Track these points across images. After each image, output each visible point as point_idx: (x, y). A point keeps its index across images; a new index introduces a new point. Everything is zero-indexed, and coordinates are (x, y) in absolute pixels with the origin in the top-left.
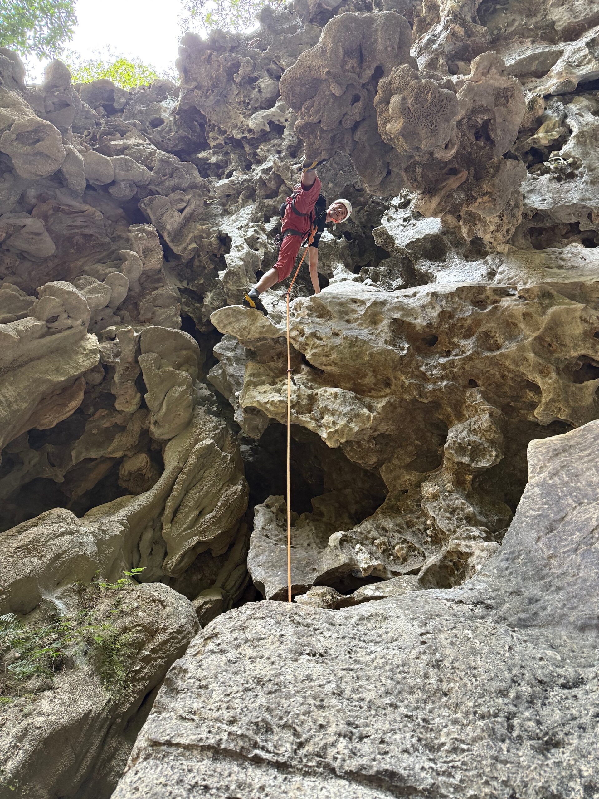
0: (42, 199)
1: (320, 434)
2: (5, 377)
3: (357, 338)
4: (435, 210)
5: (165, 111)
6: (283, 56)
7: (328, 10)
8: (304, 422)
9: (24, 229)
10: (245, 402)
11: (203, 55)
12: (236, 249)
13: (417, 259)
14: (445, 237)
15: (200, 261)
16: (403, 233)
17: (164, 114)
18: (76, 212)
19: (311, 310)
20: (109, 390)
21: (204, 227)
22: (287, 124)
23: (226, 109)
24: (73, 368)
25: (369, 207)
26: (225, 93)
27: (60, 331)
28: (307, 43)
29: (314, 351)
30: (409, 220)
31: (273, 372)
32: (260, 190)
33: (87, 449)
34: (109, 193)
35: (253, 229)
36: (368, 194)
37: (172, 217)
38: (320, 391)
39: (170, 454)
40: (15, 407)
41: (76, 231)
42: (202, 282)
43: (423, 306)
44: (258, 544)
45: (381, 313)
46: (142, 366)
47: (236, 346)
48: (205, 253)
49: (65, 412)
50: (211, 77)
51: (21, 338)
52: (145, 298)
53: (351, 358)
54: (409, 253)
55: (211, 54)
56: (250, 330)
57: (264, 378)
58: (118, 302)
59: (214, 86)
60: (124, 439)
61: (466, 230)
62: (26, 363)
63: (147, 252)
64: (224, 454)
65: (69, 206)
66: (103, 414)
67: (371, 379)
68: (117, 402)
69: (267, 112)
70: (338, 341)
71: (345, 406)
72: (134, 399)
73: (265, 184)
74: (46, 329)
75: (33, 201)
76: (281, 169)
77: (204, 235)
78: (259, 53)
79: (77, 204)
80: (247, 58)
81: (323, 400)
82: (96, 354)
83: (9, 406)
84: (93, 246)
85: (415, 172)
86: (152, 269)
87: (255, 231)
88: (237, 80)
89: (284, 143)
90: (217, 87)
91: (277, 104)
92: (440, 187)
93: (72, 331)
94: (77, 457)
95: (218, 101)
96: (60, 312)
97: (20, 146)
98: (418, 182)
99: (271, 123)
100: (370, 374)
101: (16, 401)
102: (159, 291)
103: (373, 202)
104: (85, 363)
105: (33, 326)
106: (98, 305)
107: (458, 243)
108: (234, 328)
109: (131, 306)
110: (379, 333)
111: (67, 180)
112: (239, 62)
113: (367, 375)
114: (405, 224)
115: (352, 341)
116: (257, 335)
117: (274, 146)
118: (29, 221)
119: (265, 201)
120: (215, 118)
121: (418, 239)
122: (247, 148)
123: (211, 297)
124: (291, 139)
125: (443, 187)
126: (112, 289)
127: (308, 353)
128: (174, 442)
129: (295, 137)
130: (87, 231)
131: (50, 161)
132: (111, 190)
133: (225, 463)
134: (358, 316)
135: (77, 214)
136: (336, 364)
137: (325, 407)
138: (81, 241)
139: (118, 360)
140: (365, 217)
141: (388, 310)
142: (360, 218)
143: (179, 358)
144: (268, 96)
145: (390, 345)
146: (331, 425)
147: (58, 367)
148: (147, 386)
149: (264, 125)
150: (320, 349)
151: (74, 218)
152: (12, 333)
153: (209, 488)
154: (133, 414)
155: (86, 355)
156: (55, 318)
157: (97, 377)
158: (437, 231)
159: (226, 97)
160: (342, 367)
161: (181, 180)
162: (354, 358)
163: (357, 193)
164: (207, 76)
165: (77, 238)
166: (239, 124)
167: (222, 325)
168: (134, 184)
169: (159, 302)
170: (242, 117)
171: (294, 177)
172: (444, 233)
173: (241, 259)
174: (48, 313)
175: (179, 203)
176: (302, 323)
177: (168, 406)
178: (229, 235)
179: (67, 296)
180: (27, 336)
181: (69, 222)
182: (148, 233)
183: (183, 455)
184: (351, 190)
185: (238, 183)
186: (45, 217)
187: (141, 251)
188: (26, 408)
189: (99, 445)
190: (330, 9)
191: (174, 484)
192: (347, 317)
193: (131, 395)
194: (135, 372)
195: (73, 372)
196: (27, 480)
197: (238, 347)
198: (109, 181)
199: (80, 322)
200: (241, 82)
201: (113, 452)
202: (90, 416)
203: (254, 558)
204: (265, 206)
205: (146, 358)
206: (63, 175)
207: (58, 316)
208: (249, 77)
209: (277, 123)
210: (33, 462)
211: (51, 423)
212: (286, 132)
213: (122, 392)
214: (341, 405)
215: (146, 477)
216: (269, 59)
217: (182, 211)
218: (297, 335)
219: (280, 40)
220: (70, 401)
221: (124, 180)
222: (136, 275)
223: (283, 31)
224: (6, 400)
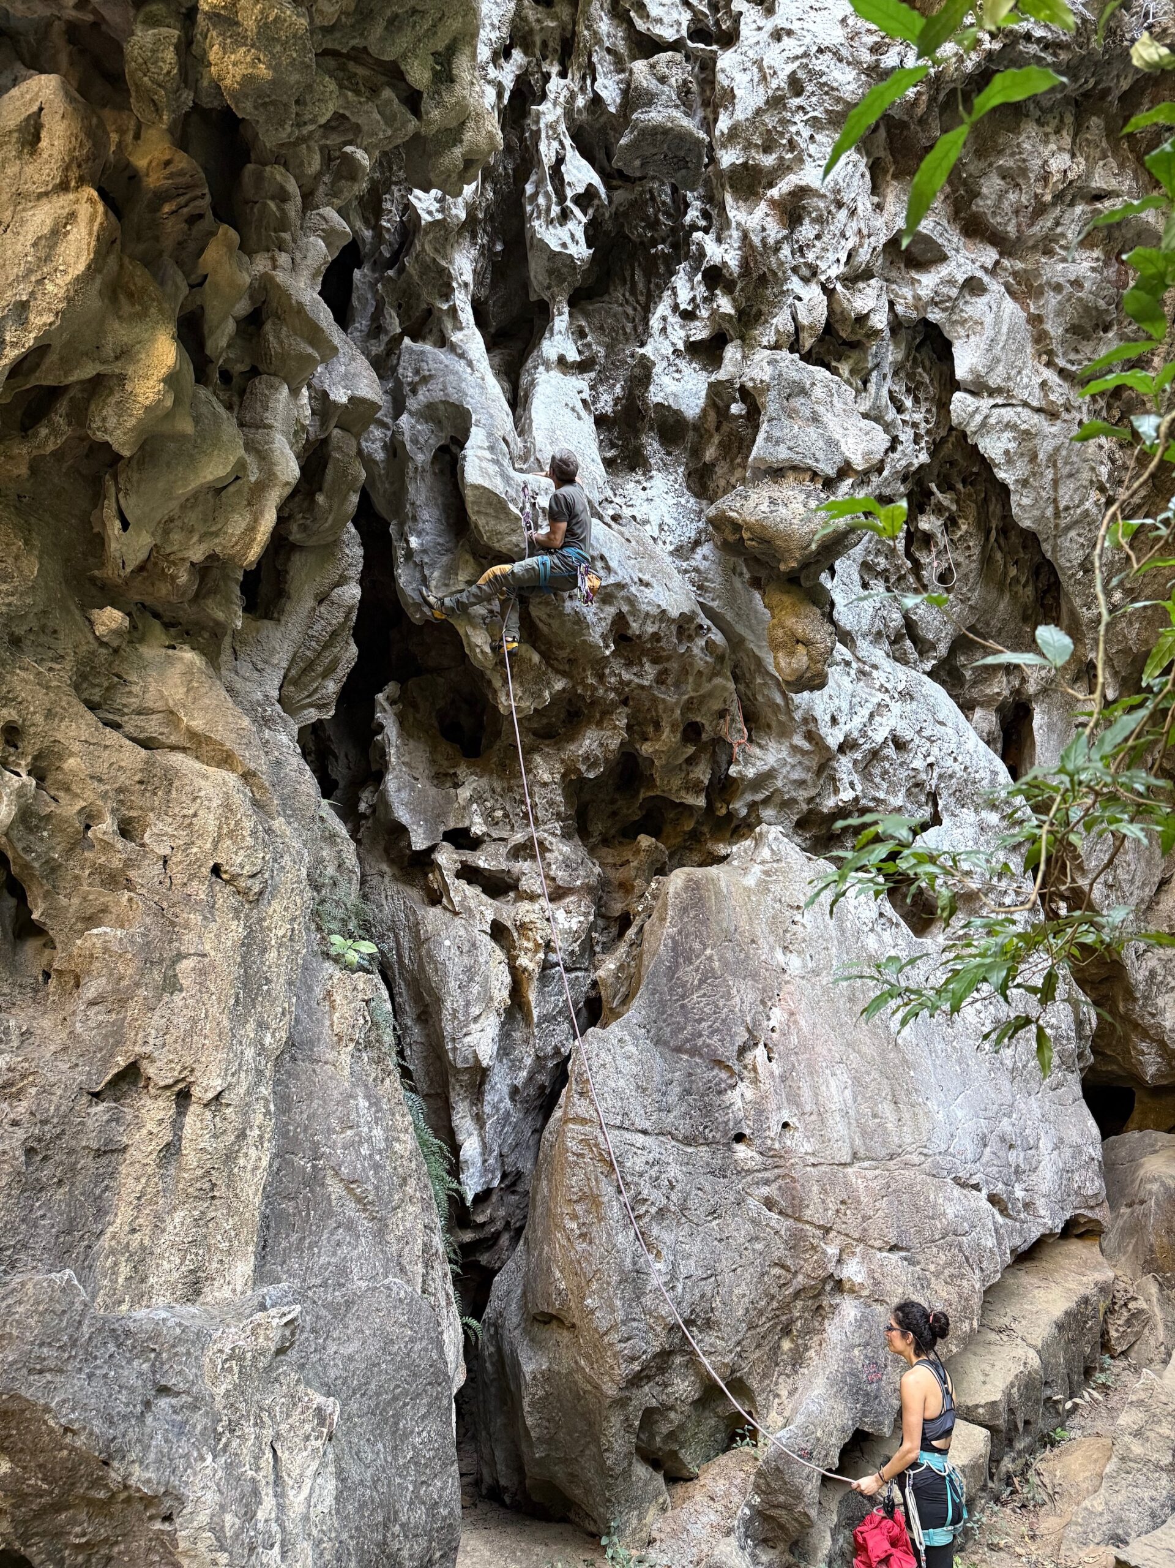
13: (651, 429)
14: (691, 433)
43: (647, 614)
107: (696, 452)
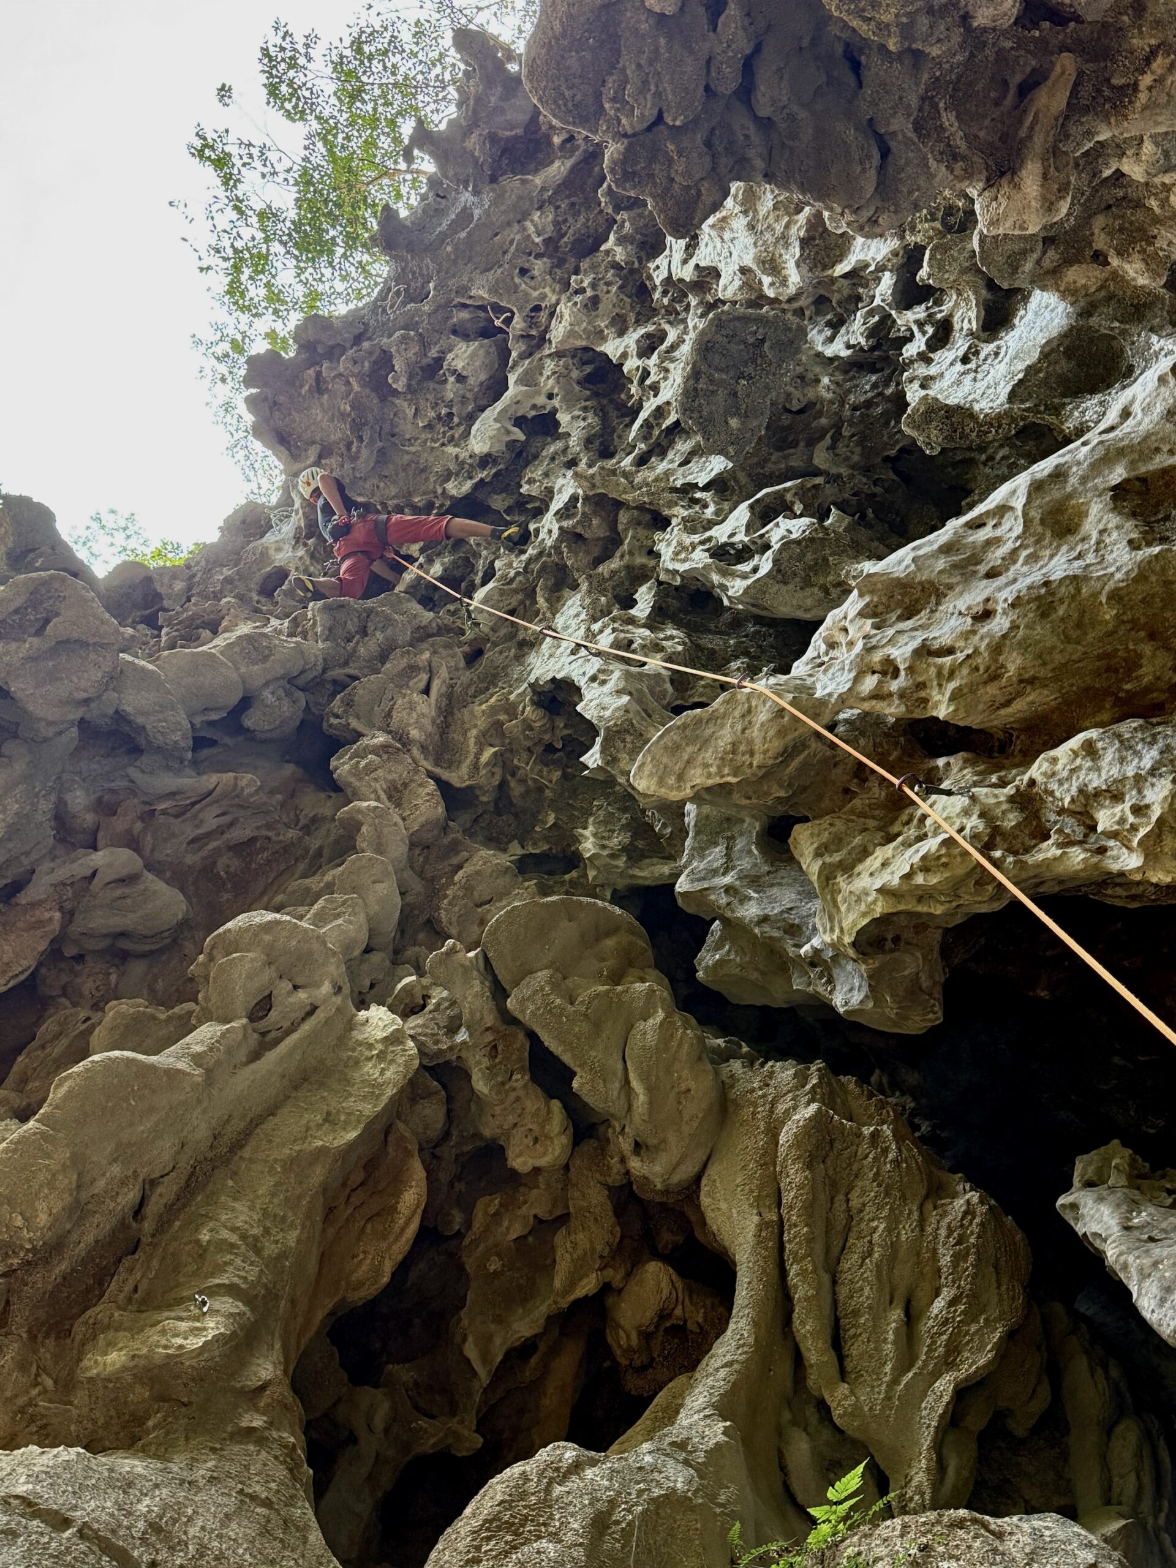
0: (106, 808)
1: (1115, 867)
2: (210, 1186)
3: (1047, 584)
4: (1044, 198)
5: (279, 550)
6: (471, 280)
7: (516, 138)
8: (1048, 863)
9: (96, 880)
10: (846, 924)
11: (302, 386)
12: (595, 685)
15: (523, 781)
16: (981, 385)
17: (280, 556)
18: (193, 804)
19: (875, 615)
20: (477, 1135)
21: (493, 700)
22: (556, 402)
23: (407, 457)
24: (365, 1098)
25: (851, 424)
26: (387, 427)
27: (289, 1032)
28: (509, 224)
29: (952, 685)
30: (977, 353)
31: (874, 817)
32: (576, 554)
33: (499, 1320)
34: (248, 730)
35: (609, 630)
36: (831, 402)
37: (412, 707)
38: (1037, 770)
39: (723, 1206)
40: (271, 1249)
41: (213, 845)
42: (551, 819)
44: (1147, 1261)
45: (1070, 496)
46: (526, 1018)
47: (728, 855)
48: (525, 755)
49: (397, 1229)
50: (343, 416)
51: (209, 1072)
52: (446, 896)
53: (1068, 639)
54: (1027, 410)
55: (319, 374)
56: (750, 742)
57: (857, 840)
58: (390, 926)
59: (357, 427)
60: (581, 1236)
61: (1139, 265)
62: (247, 1134)
63: (396, 794)
64: (867, 1131)
65: (173, 794)
66: (492, 1210)
67: (1158, 662)
68: (510, 1154)
69: (499, 406)
70: (999, 624)
71: (1138, 754)
72: (548, 1118)
73: (579, 537)
74: (256, 1036)
75: (89, 818)
76: (598, 480)
77: (502, 717)
78: (417, 310)
79: (188, 782)
80: (398, 334)
81: (1061, 783)
82: (402, 1043)
83: (258, 1251)
84: (269, 862)
85: (942, 128)
86: (427, 822)
87: (614, 630)
88: (400, 385)
89: (573, 441)
90: (364, 424)
91: (512, 378)
92: (1023, 133)
93: (320, 1015)
94: (485, 1358)
95: (382, 452)
96: (271, 982)
97: (14, 646)
98: (964, 158)
99: (520, 422)
100: (1147, 649)
101: (267, 1232)
102: (468, 869)
103: (855, 408)
104: (388, 1074)
105: (223, 1035)
106: (347, 948)
108: (706, 766)
109: (421, 936)
110: (1098, 543)
111: (144, 727)
112: (384, 352)
113: (1140, 656)
114: (972, 365)
115: (1039, 598)
116: (777, 745)
117: (553, 459)
118: (99, 858)
119: (600, 569)
120: (393, 490)
121: (1030, 370)
122: (498, 502)
123: (595, 835)
124: (582, 424)
125: (1031, 128)
126: (361, 897)
127: (936, 705)
128: (712, 1171)
129: (590, 415)
130: (239, 834)
131: (93, 656)
132: (248, 722)
133: (885, 1151)
134: (1009, 546)
135: (198, 807)
136: (1032, 681)
137: (1081, 791)
138: (235, 864)
139: (462, 1036)
140: (858, 450)
141: (1084, 480)
142: (847, 459)
143: (604, 960)
144: (483, 377)
145: (1149, 544)
146: (1131, 819)
147: (329, 1114)
148: (567, 1058)
149: (508, 432)
150: (965, 671)
151: (195, 816)
152: (182, 1065)
153: (889, 1230)
154: (566, 1168)
155: (381, 1056)
156: (263, 1006)
157: (433, 1113)
158: (1065, 322)
159: (393, 435)
160: (1056, 679)
161: (389, 632)
162: (1074, 634)
163: (803, 416)
164: (331, 420)
165: (222, 862)
166: (453, 467)
167: (671, 780)
168: (292, 682)
169: (482, 890)
170: (451, 450)
171: (637, 480)
172: (1085, 313)
173: (619, 692)
174: (243, 997)
175: (410, 678)
176: (874, 647)
177: (645, 1078)
178: (559, 676)
179: (267, 938)
180: (219, 1063)
181: (191, 832)
182: (376, 750)
183: (761, 1187)
184: (786, 420)
185: (518, 574)
186: (133, 843)
187: (383, 796)
188: (299, 1241)
189: (525, 1295)
190: (519, 131)
191: (783, 1273)
192: (983, 569)
193: (536, 1114)
194: (517, 1046)
195: (369, 1109)
196: (387, 1480)
197: (735, 855)
198: (235, 699)
199: (326, 988)
200: (409, 386)
201: (572, 1283)
202: (459, 1235)
203: (1163, 1301)
204: (604, 580)
205: (527, 992)
206: (129, 723)
207: (270, 996)
208: (422, 368)
209: (533, 413)
210: (379, 1422)
211: (378, 1271)
212: (563, 418)
213: (511, 1119)
214: (1122, 760)
215: (691, 1326)
216: (445, 307)
217: (427, 691)
218: (880, 682)
219: (448, 255)
220: (397, 1194)
221: (267, 684)
222: (398, 849)
223: (443, 238)
224: (243, 1237)
